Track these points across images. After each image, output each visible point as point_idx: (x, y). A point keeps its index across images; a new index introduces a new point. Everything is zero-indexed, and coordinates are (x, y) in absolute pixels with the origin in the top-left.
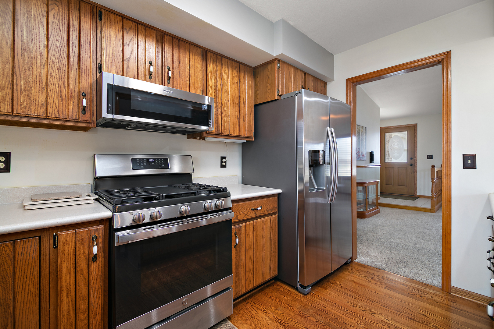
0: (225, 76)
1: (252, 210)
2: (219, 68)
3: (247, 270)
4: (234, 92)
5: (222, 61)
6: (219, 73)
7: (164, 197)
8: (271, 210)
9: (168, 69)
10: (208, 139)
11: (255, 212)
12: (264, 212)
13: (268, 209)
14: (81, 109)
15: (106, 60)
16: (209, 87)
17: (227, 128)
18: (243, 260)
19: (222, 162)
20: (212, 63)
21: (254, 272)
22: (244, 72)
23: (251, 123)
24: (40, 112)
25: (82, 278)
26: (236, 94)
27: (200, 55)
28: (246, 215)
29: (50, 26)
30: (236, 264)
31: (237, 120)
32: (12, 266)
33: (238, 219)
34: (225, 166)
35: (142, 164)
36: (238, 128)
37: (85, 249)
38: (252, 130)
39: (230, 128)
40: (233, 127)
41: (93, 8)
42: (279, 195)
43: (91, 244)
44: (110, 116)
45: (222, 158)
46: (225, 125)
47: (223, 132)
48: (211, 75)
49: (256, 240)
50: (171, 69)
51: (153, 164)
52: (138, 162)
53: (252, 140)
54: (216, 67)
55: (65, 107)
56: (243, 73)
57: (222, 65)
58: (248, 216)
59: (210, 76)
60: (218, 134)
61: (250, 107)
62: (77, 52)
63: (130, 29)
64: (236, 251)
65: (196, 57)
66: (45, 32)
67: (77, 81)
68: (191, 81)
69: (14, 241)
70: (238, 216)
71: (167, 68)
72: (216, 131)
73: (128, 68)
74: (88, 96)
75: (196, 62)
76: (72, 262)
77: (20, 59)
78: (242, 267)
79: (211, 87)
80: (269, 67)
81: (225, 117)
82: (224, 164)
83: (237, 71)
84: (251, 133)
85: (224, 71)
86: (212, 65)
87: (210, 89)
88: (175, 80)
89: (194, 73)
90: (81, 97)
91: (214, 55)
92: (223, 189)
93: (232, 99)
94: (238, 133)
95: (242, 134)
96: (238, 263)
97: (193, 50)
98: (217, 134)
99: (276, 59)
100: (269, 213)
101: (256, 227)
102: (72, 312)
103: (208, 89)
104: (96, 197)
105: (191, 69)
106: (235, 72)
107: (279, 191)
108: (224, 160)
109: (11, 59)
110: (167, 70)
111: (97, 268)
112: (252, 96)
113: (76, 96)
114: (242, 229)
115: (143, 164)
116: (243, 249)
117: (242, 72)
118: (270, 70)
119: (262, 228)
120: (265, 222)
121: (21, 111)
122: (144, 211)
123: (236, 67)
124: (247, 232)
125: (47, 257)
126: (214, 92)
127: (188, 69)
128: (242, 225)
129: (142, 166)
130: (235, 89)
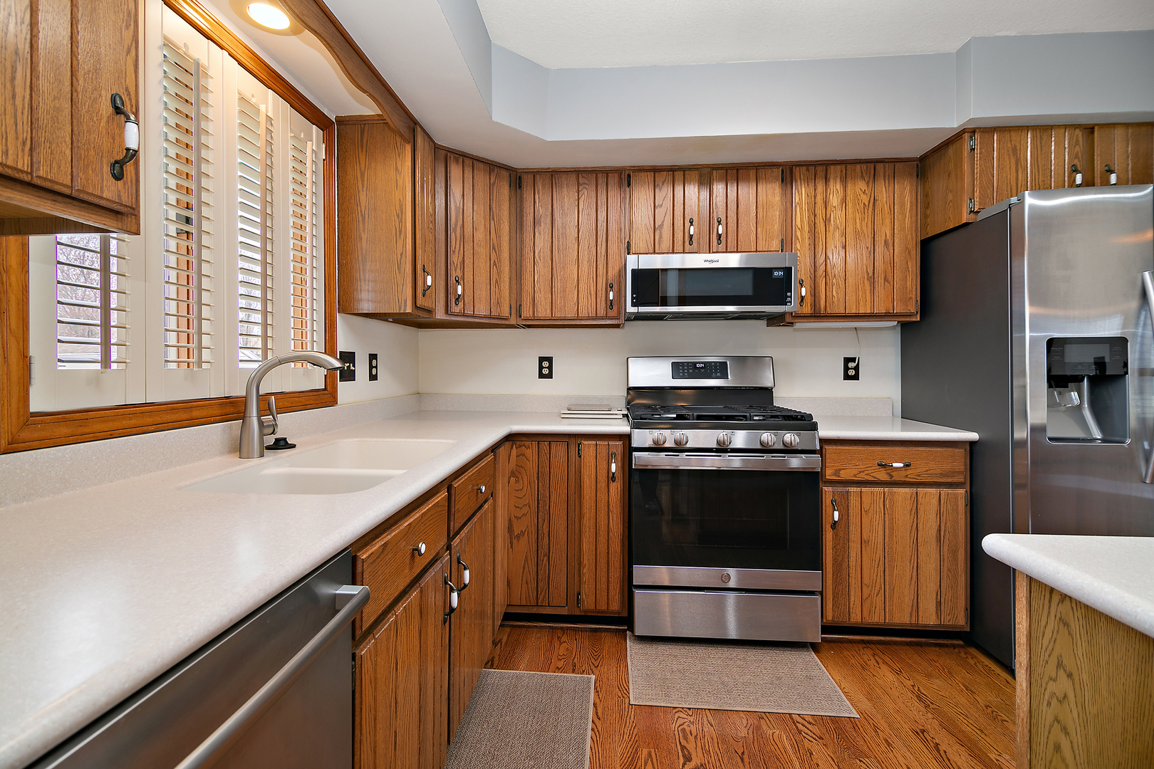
0: (835, 200)
1: (879, 465)
2: (820, 188)
3: (865, 581)
4: (858, 227)
5: (828, 174)
6: (819, 199)
7: (695, 417)
8: (942, 475)
9: (718, 222)
10: (798, 325)
11: (889, 471)
12: (919, 476)
13: (929, 472)
14: (609, 303)
15: (634, 236)
16: (796, 232)
17: (838, 300)
18: (852, 559)
19: (846, 369)
20: (803, 186)
21: (887, 593)
22: (887, 177)
23: (909, 283)
24: (571, 314)
25: (602, 496)
26: (865, 229)
27: (778, 180)
28: (860, 472)
29: (580, 215)
30: (835, 560)
31: (866, 281)
32: (548, 466)
33: (839, 476)
34: (856, 377)
35: (686, 371)
36: (868, 299)
37: (605, 466)
38: (910, 298)
39: (849, 300)
40: (854, 298)
41: (621, 174)
42: (972, 444)
43: (610, 460)
44: (634, 310)
45: (847, 360)
46: (833, 296)
47: (829, 311)
48: (801, 209)
49: (892, 529)
50: (723, 221)
51: (703, 370)
52: (681, 368)
53: (914, 320)
54: (812, 189)
55: (594, 304)
56: (885, 180)
57: (827, 180)
58: (867, 475)
59: (798, 209)
60: (816, 316)
61: (907, 248)
62: (605, 236)
63: (663, 184)
64: (836, 535)
65: (770, 186)
66: (576, 224)
67: (605, 271)
68: (759, 230)
69: (550, 442)
70: (840, 470)
71: (716, 221)
72: (811, 309)
73: (661, 237)
74: (615, 287)
75: (771, 192)
76: (593, 476)
77: (557, 260)
78: (852, 572)
79: (802, 229)
80: (951, 150)
81: (834, 281)
82: (852, 373)
83: (868, 182)
84: (907, 306)
85: (832, 191)
86: (803, 189)
87: (799, 233)
88: (729, 237)
89: (765, 215)
90: (609, 289)
91: (808, 170)
92: (802, 416)
93: (853, 241)
94: (868, 307)
95: (880, 309)
96: (840, 559)
97: (764, 176)
98: (814, 316)
99: (964, 131)
100: (936, 481)
101: (890, 503)
102: (593, 530)
103: (795, 234)
104: (626, 412)
105: (760, 210)
106: (862, 185)
107: (974, 436)
108: (851, 365)
109: (550, 262)
110: (716, 223)
111: (616, 488)
112: (911, 222)
113: (604, 289)
114: (852, 497)
115: (688, 371)
116: (854, 535)
117: (882, 178)
118: (952, 158)
119: (909, 507)
120: (920, 498)
121: (558, 315)
122: (667, 433)
123: (864, 173)
124: (865, 506)
125: (574, 464)
126: (807, 237)
127: (755, 211)
128: (852, 489)
129: (686, 374)
130: (862, 220)
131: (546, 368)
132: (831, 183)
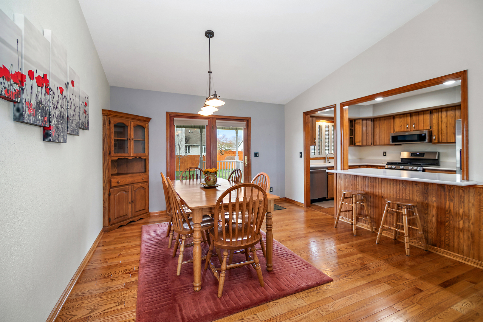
0: (444, 116)
2: (440, 114)
4: (450, 122)
5: (442, 110)
15: (396, 128)
20: (435, 114)
27: (429, 114)
46: (443, 138)
47: (443, 142)
50: (415, 124)
59: (434, 120)
63: (402, 117)
68: (424, 125)
72: (438, 141)
75: (427, 116)
79: (435, 124)
81: (444, 135)
83: (453, 111)
89: (425, 122)
91: (437, 110)
97: (425, 113)
115: (414, 155)
130: (452, 120)
131: (385, 154)
132: (443, 113)
